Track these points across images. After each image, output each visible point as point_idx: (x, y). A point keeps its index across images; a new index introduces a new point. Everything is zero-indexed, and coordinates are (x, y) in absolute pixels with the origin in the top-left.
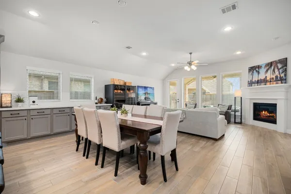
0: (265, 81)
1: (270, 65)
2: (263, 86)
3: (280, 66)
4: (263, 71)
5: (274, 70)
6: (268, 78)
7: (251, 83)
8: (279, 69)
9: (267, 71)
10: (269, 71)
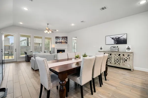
0: (61, 42)
1: (63, 37)
2: (61, 44)
3: (66, 39)
4: (61, 39)
5: (64, 39)
6: (63, 42)
7: (56, 43)
8: (66, 40)
9: (62, 39)
10: (63, 39)
